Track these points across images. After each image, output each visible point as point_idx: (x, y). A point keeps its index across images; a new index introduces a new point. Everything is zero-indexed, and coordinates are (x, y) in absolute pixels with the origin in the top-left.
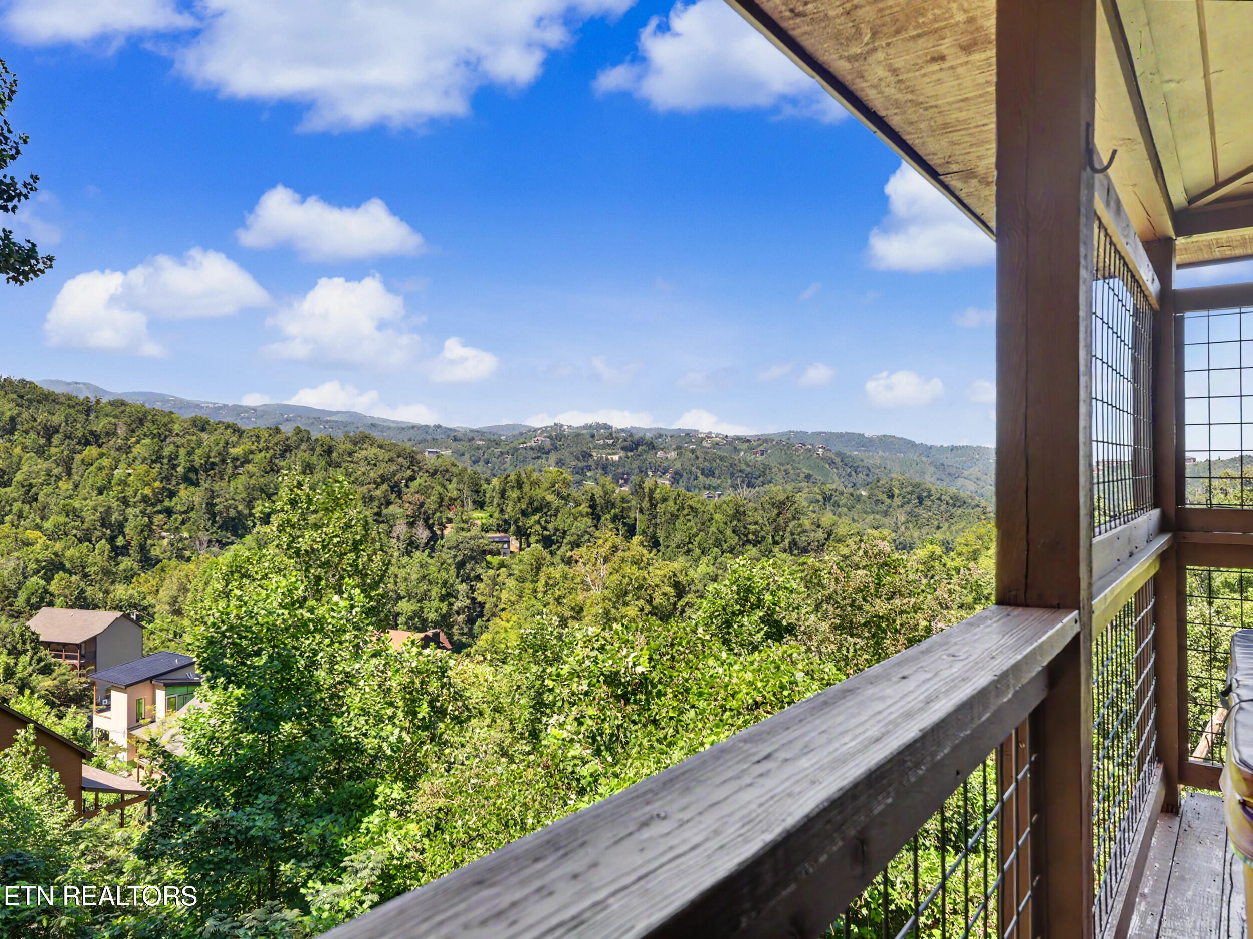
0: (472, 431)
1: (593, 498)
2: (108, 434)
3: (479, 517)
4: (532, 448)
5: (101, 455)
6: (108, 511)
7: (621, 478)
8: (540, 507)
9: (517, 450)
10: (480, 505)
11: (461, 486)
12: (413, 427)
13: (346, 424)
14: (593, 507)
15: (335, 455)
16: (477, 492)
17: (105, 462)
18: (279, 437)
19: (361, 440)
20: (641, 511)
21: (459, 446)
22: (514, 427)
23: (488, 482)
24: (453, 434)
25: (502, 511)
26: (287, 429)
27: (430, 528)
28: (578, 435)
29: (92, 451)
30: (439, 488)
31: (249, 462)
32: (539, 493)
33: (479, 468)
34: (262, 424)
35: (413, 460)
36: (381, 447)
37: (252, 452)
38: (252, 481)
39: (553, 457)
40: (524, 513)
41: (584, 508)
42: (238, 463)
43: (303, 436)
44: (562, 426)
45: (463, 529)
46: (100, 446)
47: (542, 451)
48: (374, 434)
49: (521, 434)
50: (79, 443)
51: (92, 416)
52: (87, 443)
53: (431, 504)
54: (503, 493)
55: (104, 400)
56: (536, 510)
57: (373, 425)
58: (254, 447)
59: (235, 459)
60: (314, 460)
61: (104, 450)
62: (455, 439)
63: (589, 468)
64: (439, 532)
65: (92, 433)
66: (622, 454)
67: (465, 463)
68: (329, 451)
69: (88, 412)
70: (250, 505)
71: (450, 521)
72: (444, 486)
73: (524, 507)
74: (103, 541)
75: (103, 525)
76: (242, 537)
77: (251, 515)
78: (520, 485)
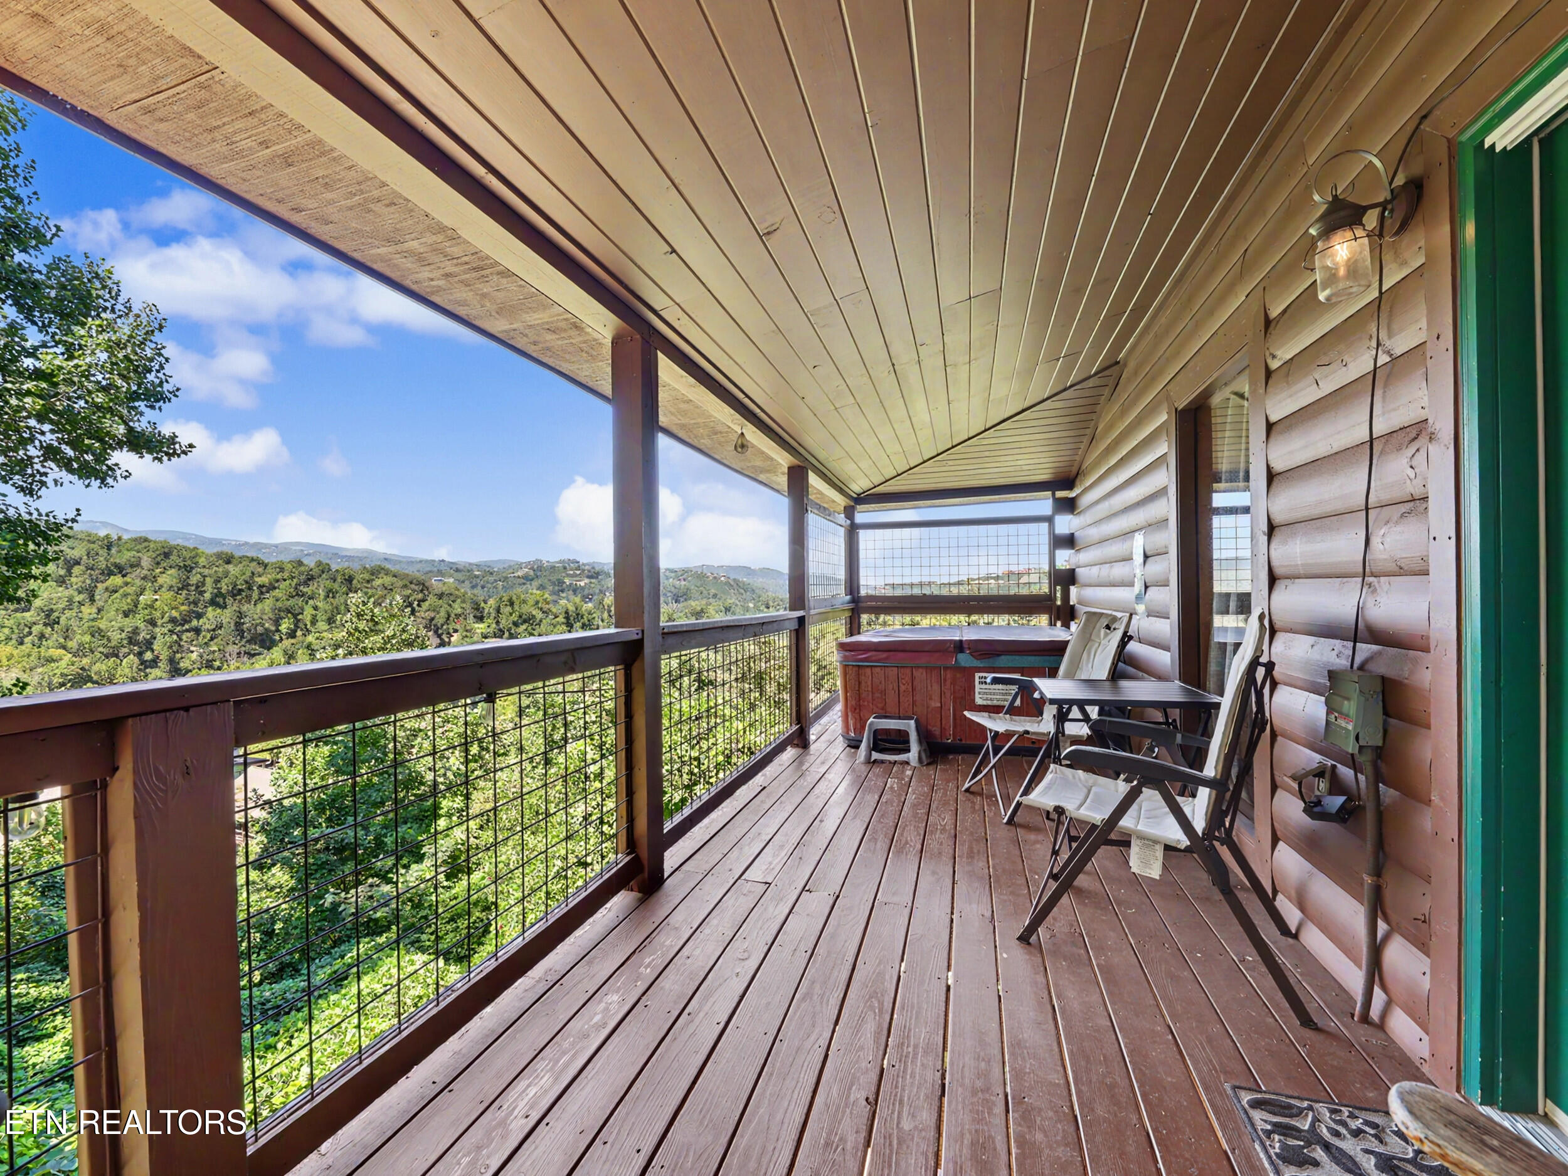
0: (470, 564)
1: (567, 612)
2: (132, 566)
3: (480, 628)
4: (519, 577)
5: (127, 584)
6: (136, 631)
7: (587, 598)
8: (528, 620)
9: (506, 578)
10: (480, 619)
11: (464, 605)
12: (421, 561)
13: (360, 559)
14: (567, 618)
15: (355, 582)
16: (477, 609)
17: (130, 590)
18: (302, 569)
19: (376, 572)
20: (603, 621)
21: (459, 576)
22: (504, 561)
23: (485, 602)
24: (454, 567)
25: (498, 623)
26: (310, 562)
27: (439, 636)
28: (553, 567)
29: (117, 580)
30: (446, 606)
31: (275, 588)
32: (527, 609)
33: (477, 591)
34: (285, 558)
35: (424, 587)
36: (395, 576)
37: (278, 581)
38: (279, 604)
39: (535, 583)
40: (516, 624)
41: (561, 619)
42: (264, 589)
43: (324, 569)
44: (541, 561)
45: (466, 636)
46: (124, 576)
47: (527, 579)
48: (388, 566)
49: (510, 567)
50: (102, 573)
51: (114, 551)
52: (111, 573)
53: (440, 619)
54: (498, 611)
55: (125, 537)
56: (525, 621)
57: (386, 559)
58: (279, 576)
59: (261, 587)
60: (336, 586)
61: (128, 579)
62: (457, 570)
63: (562, 591)
64: (447, 640)
65: (117, 566)
66: (587, 581)
67: (465, 588)
68: (350, 580)
69: (109, 548)
70: (277, 622)
71: (456, 631)
72: (450, 605)
73: (516, 619)
74: (132, 656)
75: (130, 643)
76: (269, 649)
77: (278, 630)
78: (512, 604)
